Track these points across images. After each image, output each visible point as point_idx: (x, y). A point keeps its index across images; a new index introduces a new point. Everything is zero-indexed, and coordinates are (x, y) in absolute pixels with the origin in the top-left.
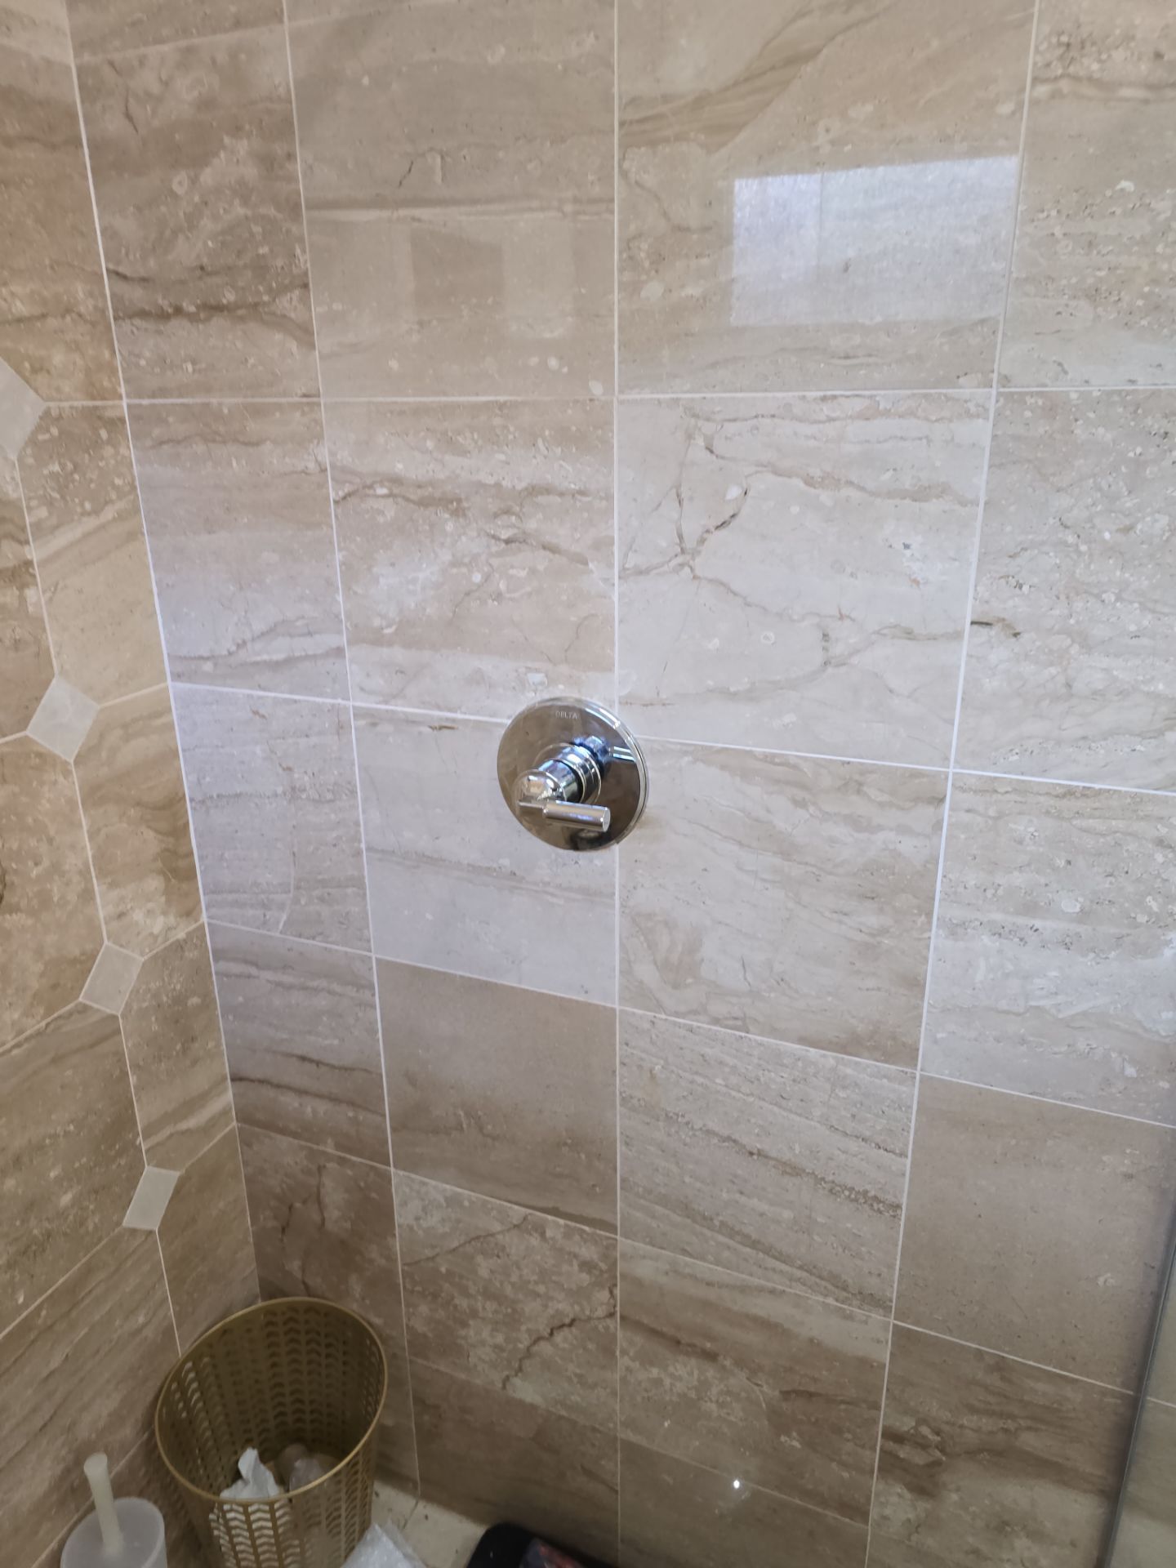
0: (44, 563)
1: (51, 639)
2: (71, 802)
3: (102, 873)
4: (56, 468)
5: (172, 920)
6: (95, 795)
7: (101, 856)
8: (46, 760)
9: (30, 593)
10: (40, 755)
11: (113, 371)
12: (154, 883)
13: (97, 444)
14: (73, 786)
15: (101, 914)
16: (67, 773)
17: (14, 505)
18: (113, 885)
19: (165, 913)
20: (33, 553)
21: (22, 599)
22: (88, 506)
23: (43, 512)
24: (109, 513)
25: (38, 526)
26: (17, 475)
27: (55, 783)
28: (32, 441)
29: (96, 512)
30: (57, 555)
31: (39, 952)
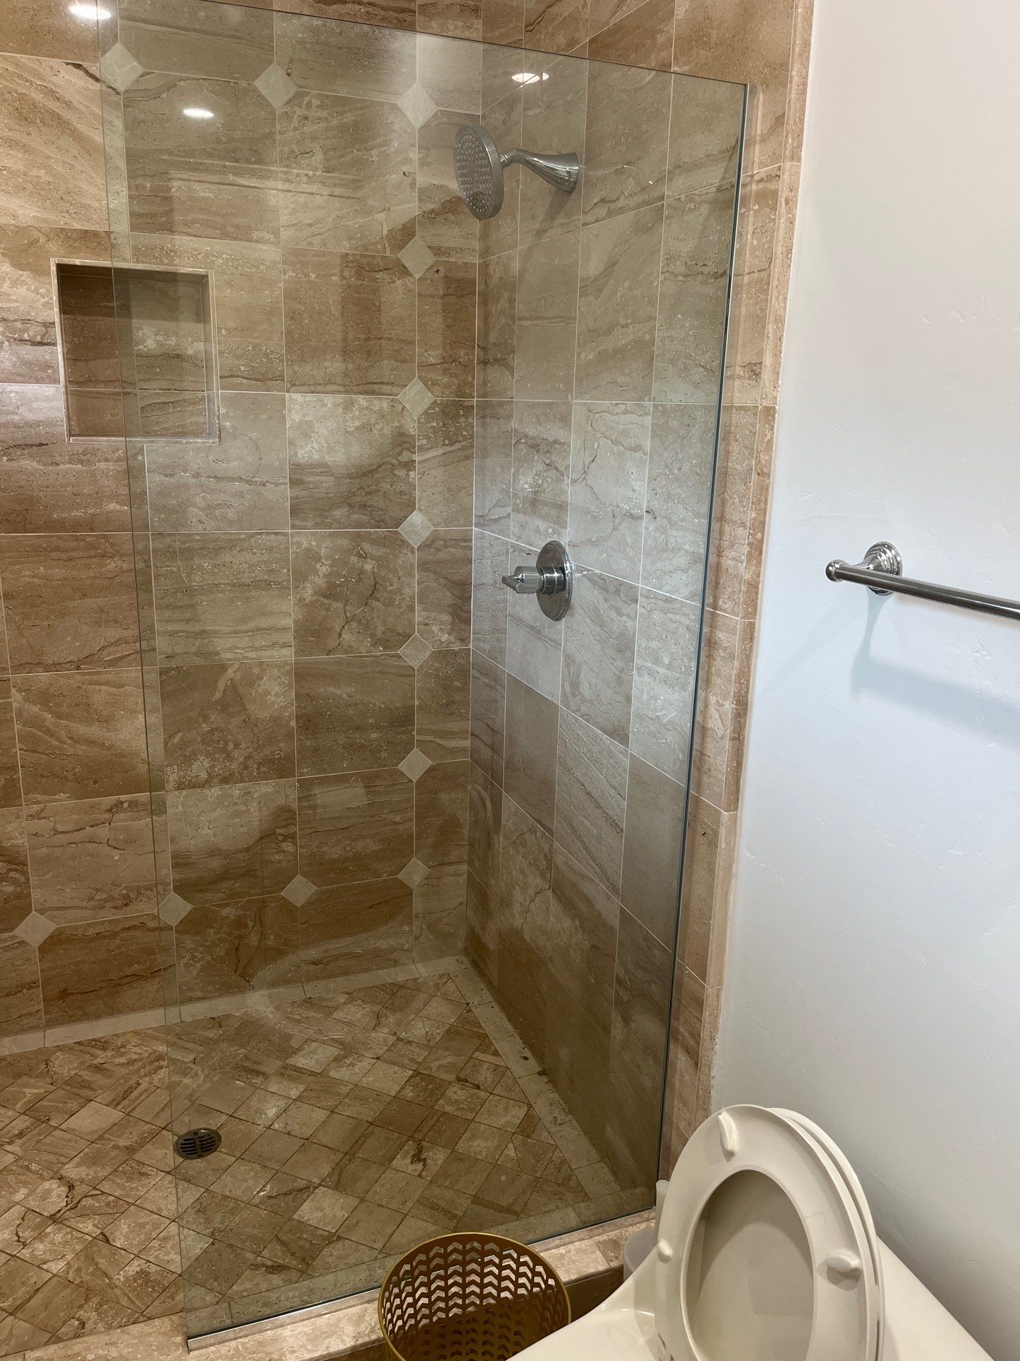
0: (420, 462)
1: (417, 494)
2: (412, 565)
3: (420, 602)
4: (435, 424)
5: (452, 639)
6: (424, 566)
7: (421, 594)
8: (404, 543)
9: (411, 473)
10: (401, 540)
11: (473, 386)
12: (446, 617)
13: (457, 416)
14: (415, 559)
15: (417, 619)
16: (413, 552)
17: (413, 437)
18: (424, 609)
19: (449, 634)
20: (417, 458)
21: (408, 475)
22: (447, 442)
23: (424, 442)
24: (457, 446)
25: (421, 447)
26: (416, 425)
27: (406, 554)
28: (426, 412)
29: (451, 445)
30: (427, 460)
31: (385, 622)
